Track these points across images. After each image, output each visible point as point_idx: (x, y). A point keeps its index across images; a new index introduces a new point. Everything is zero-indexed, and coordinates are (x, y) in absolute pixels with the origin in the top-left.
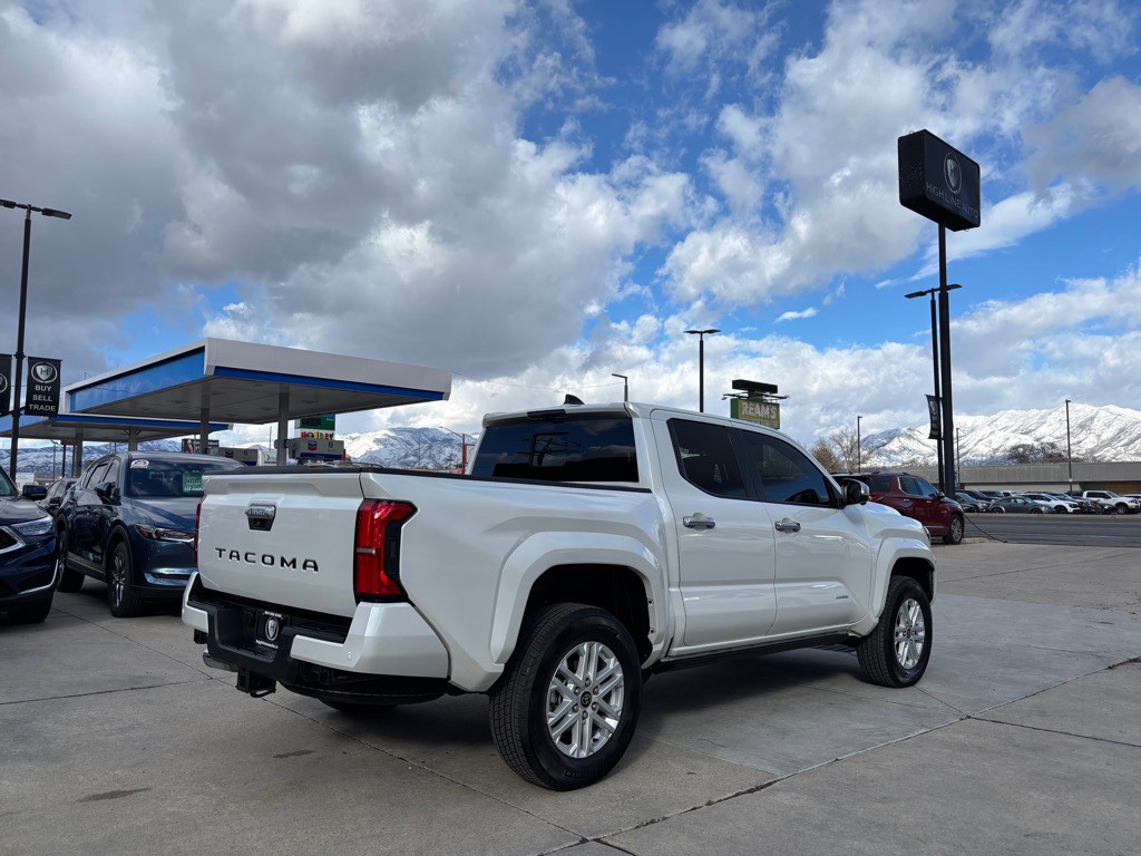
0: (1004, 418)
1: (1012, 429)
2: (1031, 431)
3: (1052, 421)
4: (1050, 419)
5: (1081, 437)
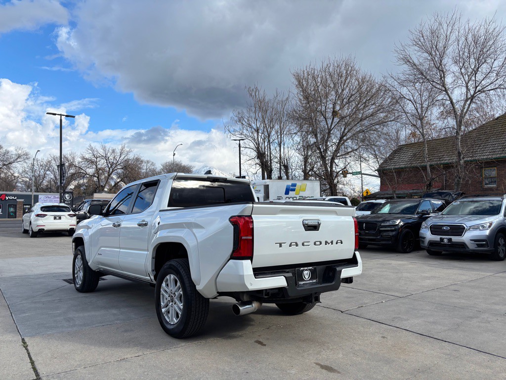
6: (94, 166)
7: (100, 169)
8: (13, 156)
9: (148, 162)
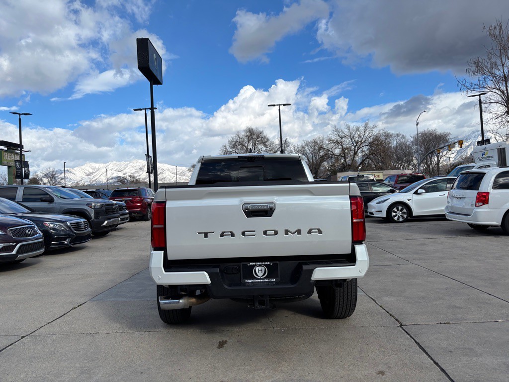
0: (111, 165)
1: (115, 169)
2: (122, 170)
3: (130, 167)
4: (129, 166)
5: (140, 173)
6: (340, 147)
7: (345, 149)
8: (277, 146)
9: (398, 135)
